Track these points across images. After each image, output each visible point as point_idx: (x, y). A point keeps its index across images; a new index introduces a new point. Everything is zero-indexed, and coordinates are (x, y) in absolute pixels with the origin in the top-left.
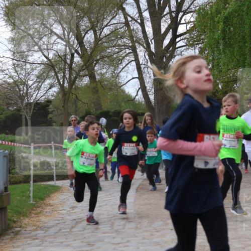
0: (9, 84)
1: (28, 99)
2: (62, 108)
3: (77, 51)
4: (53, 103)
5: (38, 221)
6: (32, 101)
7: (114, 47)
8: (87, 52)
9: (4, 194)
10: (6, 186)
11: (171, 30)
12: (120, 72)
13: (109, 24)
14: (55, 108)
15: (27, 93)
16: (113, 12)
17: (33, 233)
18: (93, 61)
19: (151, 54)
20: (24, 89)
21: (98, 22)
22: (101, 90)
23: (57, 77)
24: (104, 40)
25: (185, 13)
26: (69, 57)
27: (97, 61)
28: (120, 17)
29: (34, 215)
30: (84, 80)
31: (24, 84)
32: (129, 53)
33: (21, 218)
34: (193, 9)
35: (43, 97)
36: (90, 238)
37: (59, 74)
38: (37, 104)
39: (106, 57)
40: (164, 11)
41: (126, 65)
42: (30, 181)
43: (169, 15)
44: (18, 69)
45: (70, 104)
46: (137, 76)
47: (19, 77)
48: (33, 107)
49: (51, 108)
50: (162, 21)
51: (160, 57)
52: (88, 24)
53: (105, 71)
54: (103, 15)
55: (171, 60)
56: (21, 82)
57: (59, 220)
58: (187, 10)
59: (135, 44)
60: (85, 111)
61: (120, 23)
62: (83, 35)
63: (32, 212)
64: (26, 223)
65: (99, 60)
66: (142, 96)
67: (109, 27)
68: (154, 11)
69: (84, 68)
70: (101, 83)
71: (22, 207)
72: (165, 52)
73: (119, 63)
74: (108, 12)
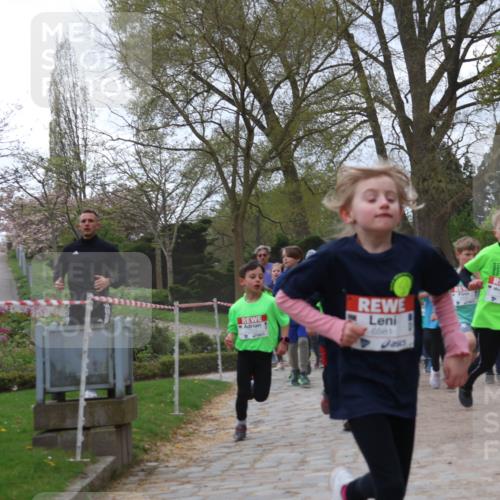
0: (129, 190)
1: (165, 217)
2: (231, 234)
3: (258, 123)
4: (213, 224)
5: (189, 450)
6: (173, 222)
7: (331, 111)
8: (278, 123)
9: (125, 399)
10: (128, 383)
11: (446, 74)
12: (345, 159)
13: (322, 68)
14: (219, 233)
15: (164, 206)
16: (329, 43)
17: (182, 472)
18: (292, 140)
19: (404, 122)
20: (157, 198)
21: (300, 64)
22: (306, 197)
23: (222, 174)
24: (312, 99)
25: (475, 38)
26: (244, 134)
27: (299, 141)
28: (343, 54)
29: (181, 438)
30: (273, 178)
31: (159, 189)
32: (362, 122)
33: (158, 444)
34: (492, 30)
35: (196, 214)
36: (289, 480)
37: (226, 167)
38: (184, 226)
39: (316, 131)
40: (431, 38)
41: (357, 146)
42: (174, 371)
43: (441, 44)
44: (146, 161)
45: (246, 226)
47: (148, 176)
48: (175, 234)
49: (210, 235)
50: (428, 56)
51: (424, 128)
52: (281, 70)
53: (313, 158)
54: (310, 50)
55: (445, 133)
56: (152, 187)
57: (229, 447)
58: (478, 32)
59: (373, 104)
60: (275, 238)
61: (343, 65)
62: (271, 90)
63: (179, 431)
64: (168, 452)
65: (303, 137)
67: (321, 74)
68: (410, 39)
69: (274, 154)
70: (306, 183)
71: (159, 422)
72: (434, 118)
73: (342, 142)
74: (319, 45)
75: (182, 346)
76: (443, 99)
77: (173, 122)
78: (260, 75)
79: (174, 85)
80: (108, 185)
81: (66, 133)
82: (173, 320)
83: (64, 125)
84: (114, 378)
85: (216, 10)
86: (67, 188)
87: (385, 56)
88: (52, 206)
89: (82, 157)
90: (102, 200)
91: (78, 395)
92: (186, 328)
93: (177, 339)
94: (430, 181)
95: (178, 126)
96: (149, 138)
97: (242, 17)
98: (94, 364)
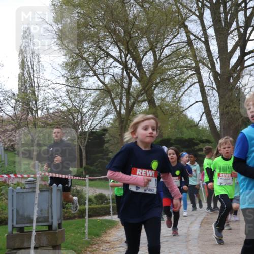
0: (62, 112)
1: (82, 127)
2: (118, 137)
3: (134, 75)
4: (109, 131)
6: (86, 130)
7: (175, 68)
8: (146, 75)
9: (58, 231)
10: (60, 222)
11: (239, 48)
12: (182, 95)
13: (170, 44)
14: (112, 136)
15: (81, 121)
16: (174, 30)
18: (153, 84)
19: (216, 74)
20: (78, 117)
21: (158, 42)
22: (161, 116)
23: (114, 103)
24: (164, 61)
26: (126, 81)
27: (157, 84)
28: (182, 36)
30: (142, 105)
31: (79, 112)
32: (192, 74)
35: (99, 125)
37: (116, 99)
38: (92, 133)
39: (167, 79)
40: (230, 28)
41: (189, 88)
42: (85, 215)
43: (236, 31)
44: (71, 96)
46: (201, 99)
47: (73, 105)
48: (87, 137)
49: (107, 137)
50: (229, 38)
51: (227, 78)
52: (147, 45)
53: (165, 94)
54: (163, 34)
55: (238, 80)
56: (75, 110)
59: (198, 64)
62: (142, 56)
63: (88, 249)
65: (159, 83)
66: (206, 122)
67: (170, 47)
68: (219, 28)
69: (142, 92)
70: (160, 108)
71: (76, 244)
72: (232, 72)
73: (181, 85)
74: (168, 31)
75: (90, 200)
76: (237, 62)
77: (87, 74)
78: (136, 48)
79: (88, 53)
80: (51, 109)
81: (27, 80)
82: (85, 186)
83: (26, 76)
84: (52, 219)
85: (112, 12)
86: (28, 111)
87: (205, 37)
88: (19, 121)
89: (36, 93)
90: (47, 118)
91: (32, 229)
92: (93, 190)
93: (87, 196)
94: (230, 107)
95: (90, 76)
96: (74, 82)
97: (126, 16)
98: (41, 211)
